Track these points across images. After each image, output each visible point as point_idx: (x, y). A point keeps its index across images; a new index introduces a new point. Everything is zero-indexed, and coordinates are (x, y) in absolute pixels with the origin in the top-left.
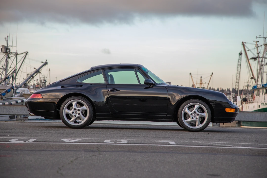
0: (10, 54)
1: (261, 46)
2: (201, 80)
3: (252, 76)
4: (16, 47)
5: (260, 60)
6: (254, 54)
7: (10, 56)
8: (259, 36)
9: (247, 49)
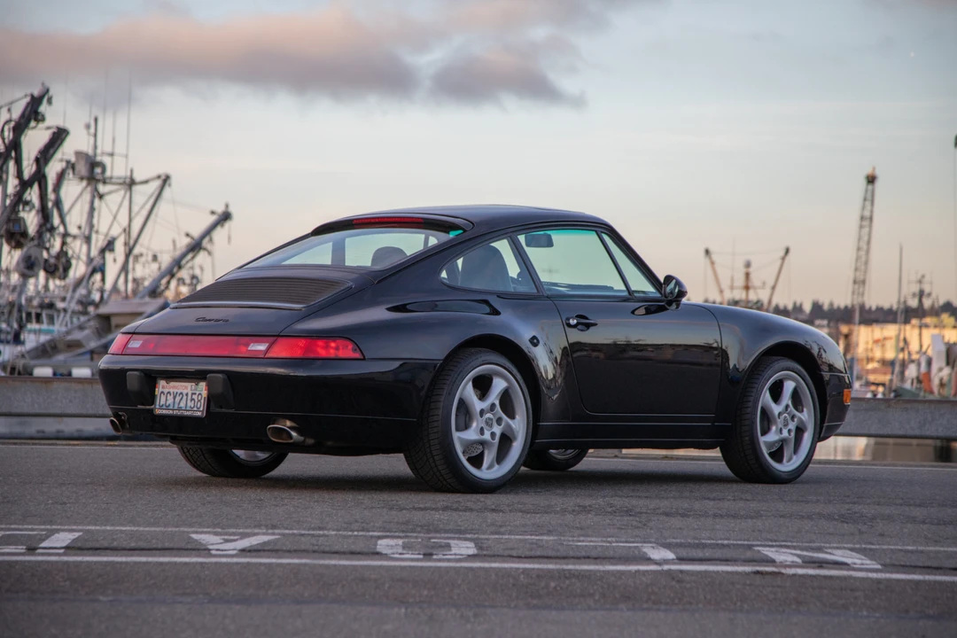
0: (105, 182)
2: (747, 275)
4: (127, 156)
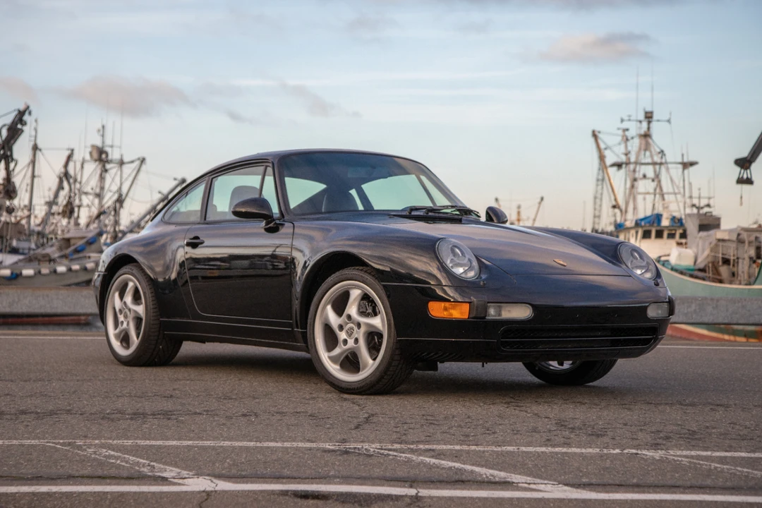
0: (109, 163)
1: (632, 138)
2: (519, 213)
3: (614, 203)
5: (632, 167)
6: (618, 156)
7: (108, 166)
8: (627, 118)
9: (602, 146)
